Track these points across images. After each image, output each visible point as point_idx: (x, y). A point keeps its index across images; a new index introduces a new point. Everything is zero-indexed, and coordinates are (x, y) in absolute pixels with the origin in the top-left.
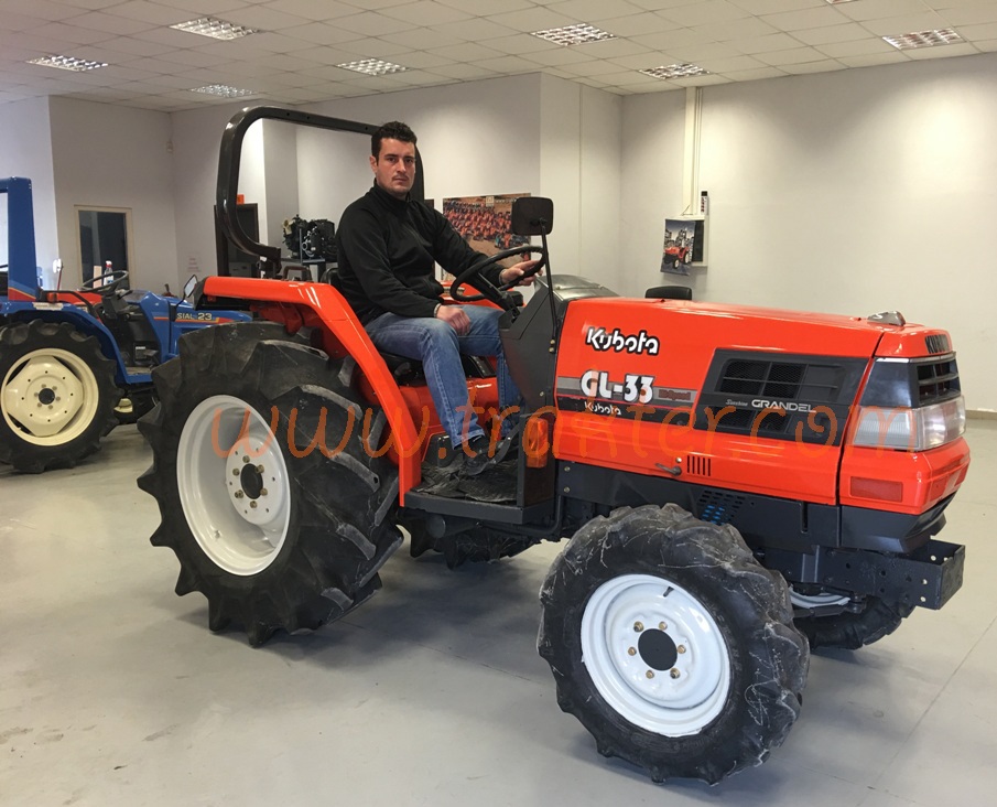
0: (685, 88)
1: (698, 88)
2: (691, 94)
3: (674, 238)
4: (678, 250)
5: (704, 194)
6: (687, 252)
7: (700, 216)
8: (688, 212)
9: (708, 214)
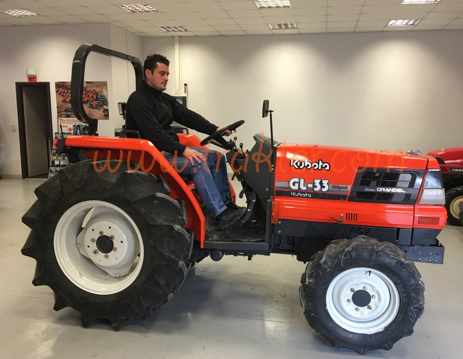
0: (174, 36)
1: (179, 36)
2: (177, 39)
5: (186, 85)
7: (184, 95)
8: (178, 93)
9: (187, 94)
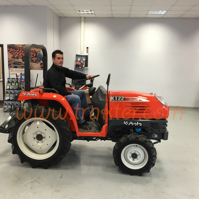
0: (81, 17)
1: (84, 17)
3: (79, 60)
4: (80, 63)
6: (83, 64)
7: (86, 54)
